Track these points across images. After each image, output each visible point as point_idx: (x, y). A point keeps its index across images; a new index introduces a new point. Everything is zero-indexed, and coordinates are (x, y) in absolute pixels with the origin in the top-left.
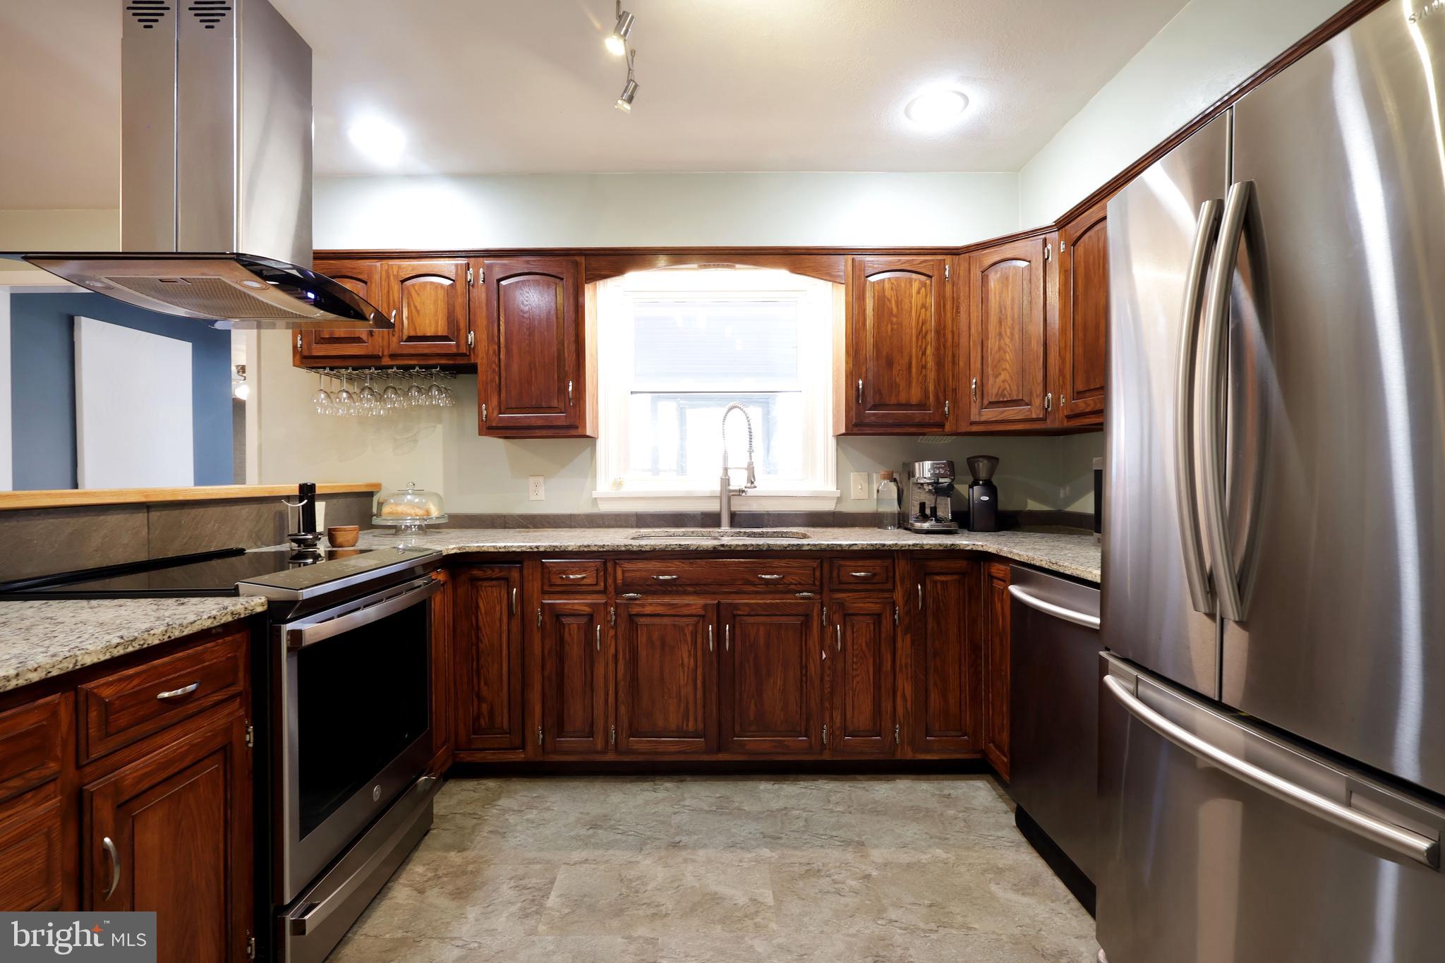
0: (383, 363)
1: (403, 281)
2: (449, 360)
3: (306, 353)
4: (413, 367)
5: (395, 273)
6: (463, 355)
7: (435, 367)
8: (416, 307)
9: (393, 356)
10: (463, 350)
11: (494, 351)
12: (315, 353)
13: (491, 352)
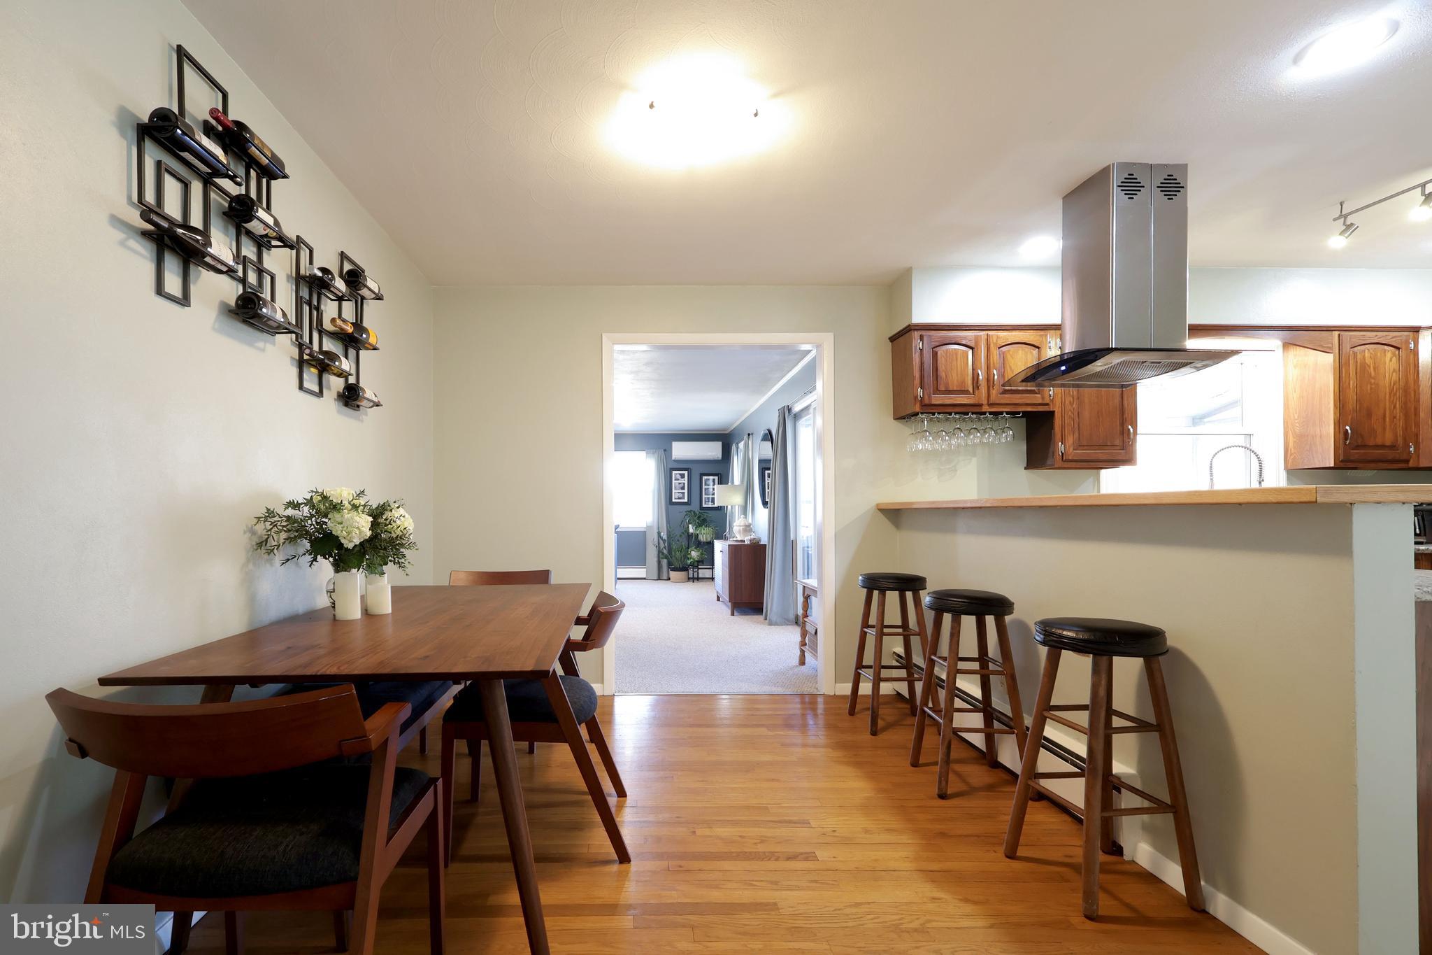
0: (983, 410)
1: (999, 348)
2: (1033, 408)
3: (927, 401)
4: (1002, 413)
5: (995, 341)
6: (1047, 404)
7: (1019, 413)
8: (1010, 367)
9: (991, 405)
10: (1047, 400)
11: (1070, 402)
12: (934, 402)
13: (1067, 402)
